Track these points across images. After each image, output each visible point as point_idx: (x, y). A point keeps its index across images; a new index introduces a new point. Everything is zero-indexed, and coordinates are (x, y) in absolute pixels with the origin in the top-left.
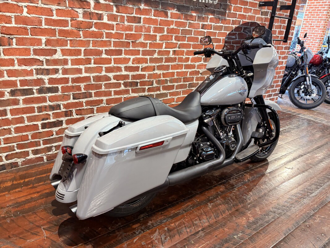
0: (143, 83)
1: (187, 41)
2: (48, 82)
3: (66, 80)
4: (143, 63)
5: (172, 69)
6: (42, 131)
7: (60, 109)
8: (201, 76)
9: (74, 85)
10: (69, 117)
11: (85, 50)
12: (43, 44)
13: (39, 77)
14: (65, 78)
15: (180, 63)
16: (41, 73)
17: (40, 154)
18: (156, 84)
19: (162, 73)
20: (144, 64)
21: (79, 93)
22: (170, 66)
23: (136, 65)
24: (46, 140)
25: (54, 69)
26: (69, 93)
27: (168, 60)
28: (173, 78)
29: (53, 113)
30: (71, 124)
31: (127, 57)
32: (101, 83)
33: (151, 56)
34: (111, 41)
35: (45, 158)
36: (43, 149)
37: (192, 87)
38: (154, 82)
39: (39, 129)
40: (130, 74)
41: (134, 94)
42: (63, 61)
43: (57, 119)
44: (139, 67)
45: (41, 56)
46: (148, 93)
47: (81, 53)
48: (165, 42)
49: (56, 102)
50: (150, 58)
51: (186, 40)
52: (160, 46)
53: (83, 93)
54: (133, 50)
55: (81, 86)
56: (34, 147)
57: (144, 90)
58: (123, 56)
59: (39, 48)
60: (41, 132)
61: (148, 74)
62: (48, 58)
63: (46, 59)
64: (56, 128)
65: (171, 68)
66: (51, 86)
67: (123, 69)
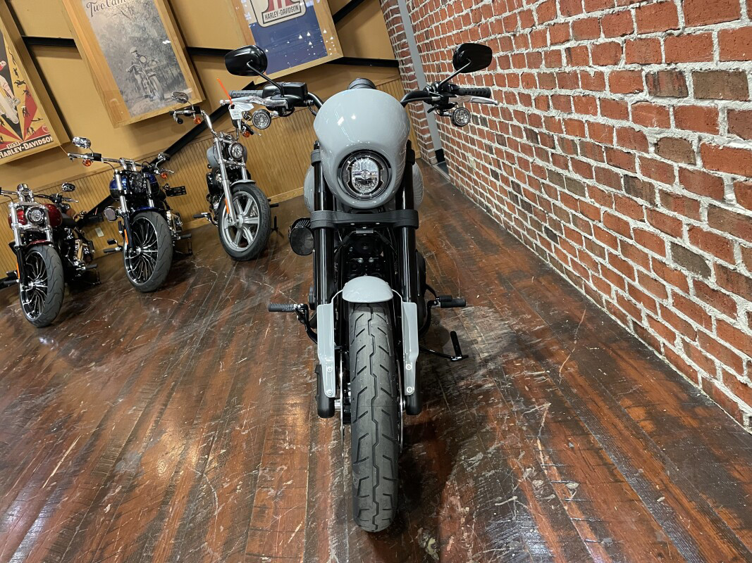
19: (561, 119)
22: (572, 98)
23: (526, 92)
32: (507, 122)
38: (556, 142)
58: (513, 70)
61: (544, 116)
67: (518, 98)
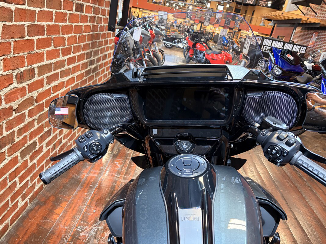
8: (18, 114)
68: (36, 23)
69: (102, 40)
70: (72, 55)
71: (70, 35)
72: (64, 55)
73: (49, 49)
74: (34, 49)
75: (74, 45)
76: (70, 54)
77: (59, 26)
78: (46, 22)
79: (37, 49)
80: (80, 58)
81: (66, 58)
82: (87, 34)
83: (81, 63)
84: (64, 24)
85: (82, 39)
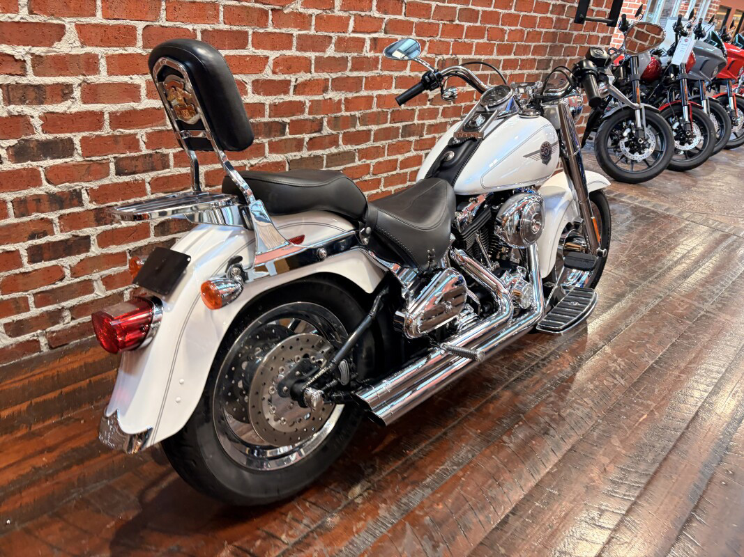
0: (298, 127)
1: (405, 14)
2: (42, 125)
3: (94, 120)
4: (300, 72)
5: (366, 89)
6: (31, 270)
7: (80, 204)
8: (432, 107)
9: (118, 134)
10: (106, 224)
11: (146, 30)
12: (23, 7)
13: (16, 109)
14: (92, 113)
15: (386, 73)
16: (21, 99)
17: (29, 333)
18: (328, 129)
20: (302, 73)
21: (133, 158)
24: (43, 295)
25: (58, 84)
26: (106, 157)
27: (359, 64)
28: (368, 111)
29: (60, 218)
30: (114, 244)
31: (260, 52)
33: (318, 51)
34: (218, 5)
35: (43, 341)
36: (37, 318)
37: (409, 136)
39: (21, 265)
40: (267, 103)
41: (274, 155)
42: (82, 63)
43: (75, 232)
44: (290, 81)
45: (18, 45)
46: (310, 152)
47: (136, 39)
48: (355, 15)
49: (67, 184)
50: (316, 57)
51: (404, 11)
52: (342, 24)
53: (145, 156)
54: (275, 33)
55: (138, 137)
56: (11, 315)
57: (299, 145)
59: (10, 20)
60: (29, 272)
62: (38, 50)
63: (32, 54)
64: (72, 257)
65: (365, 84)
66: (50, 137)
68: (470, 6)
69: (574, 45)
70: (512, 57)
71: (513, 28)
72: (500, 52)
73: (481, 41)
74: (462, 37)
75: (519, 43)
76: (510, 54)
77: (499, 14)
78: (483, 6)
79: (466, 37)
80: (526, 64)
81: (502, 58)
82: (544, 30)
83: (526, 72)
84: (506, 11)
85: (534, 36)
